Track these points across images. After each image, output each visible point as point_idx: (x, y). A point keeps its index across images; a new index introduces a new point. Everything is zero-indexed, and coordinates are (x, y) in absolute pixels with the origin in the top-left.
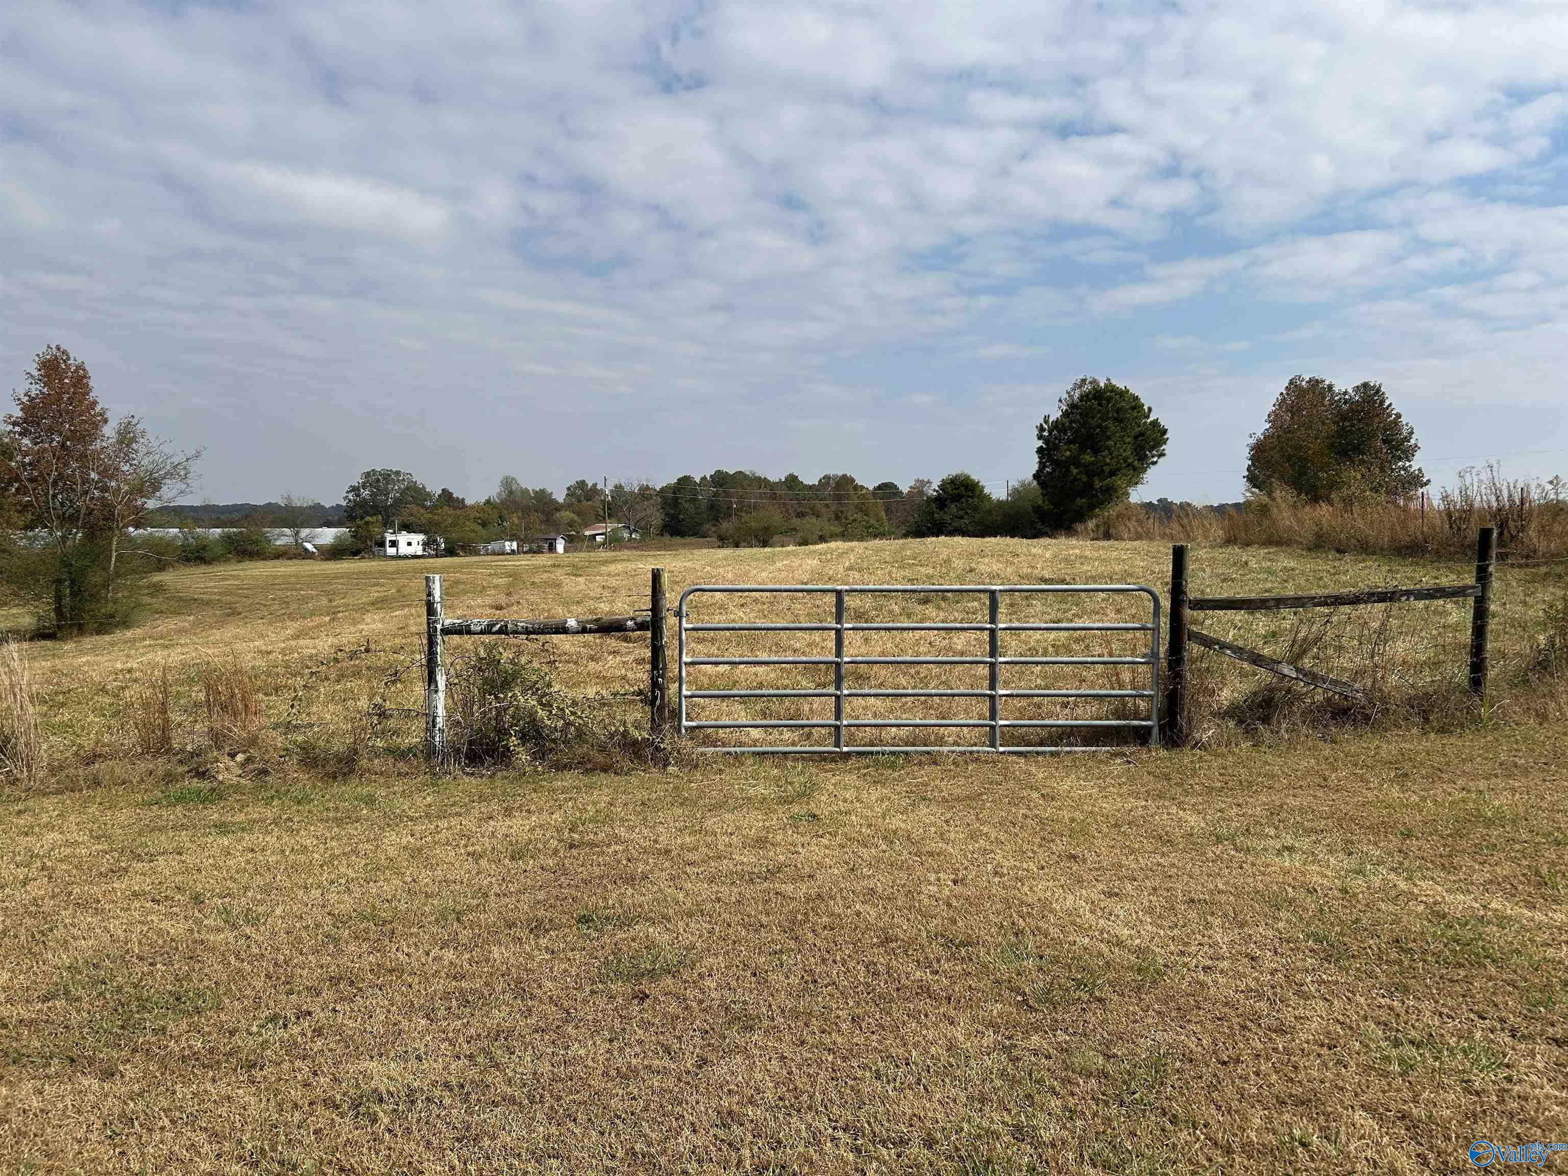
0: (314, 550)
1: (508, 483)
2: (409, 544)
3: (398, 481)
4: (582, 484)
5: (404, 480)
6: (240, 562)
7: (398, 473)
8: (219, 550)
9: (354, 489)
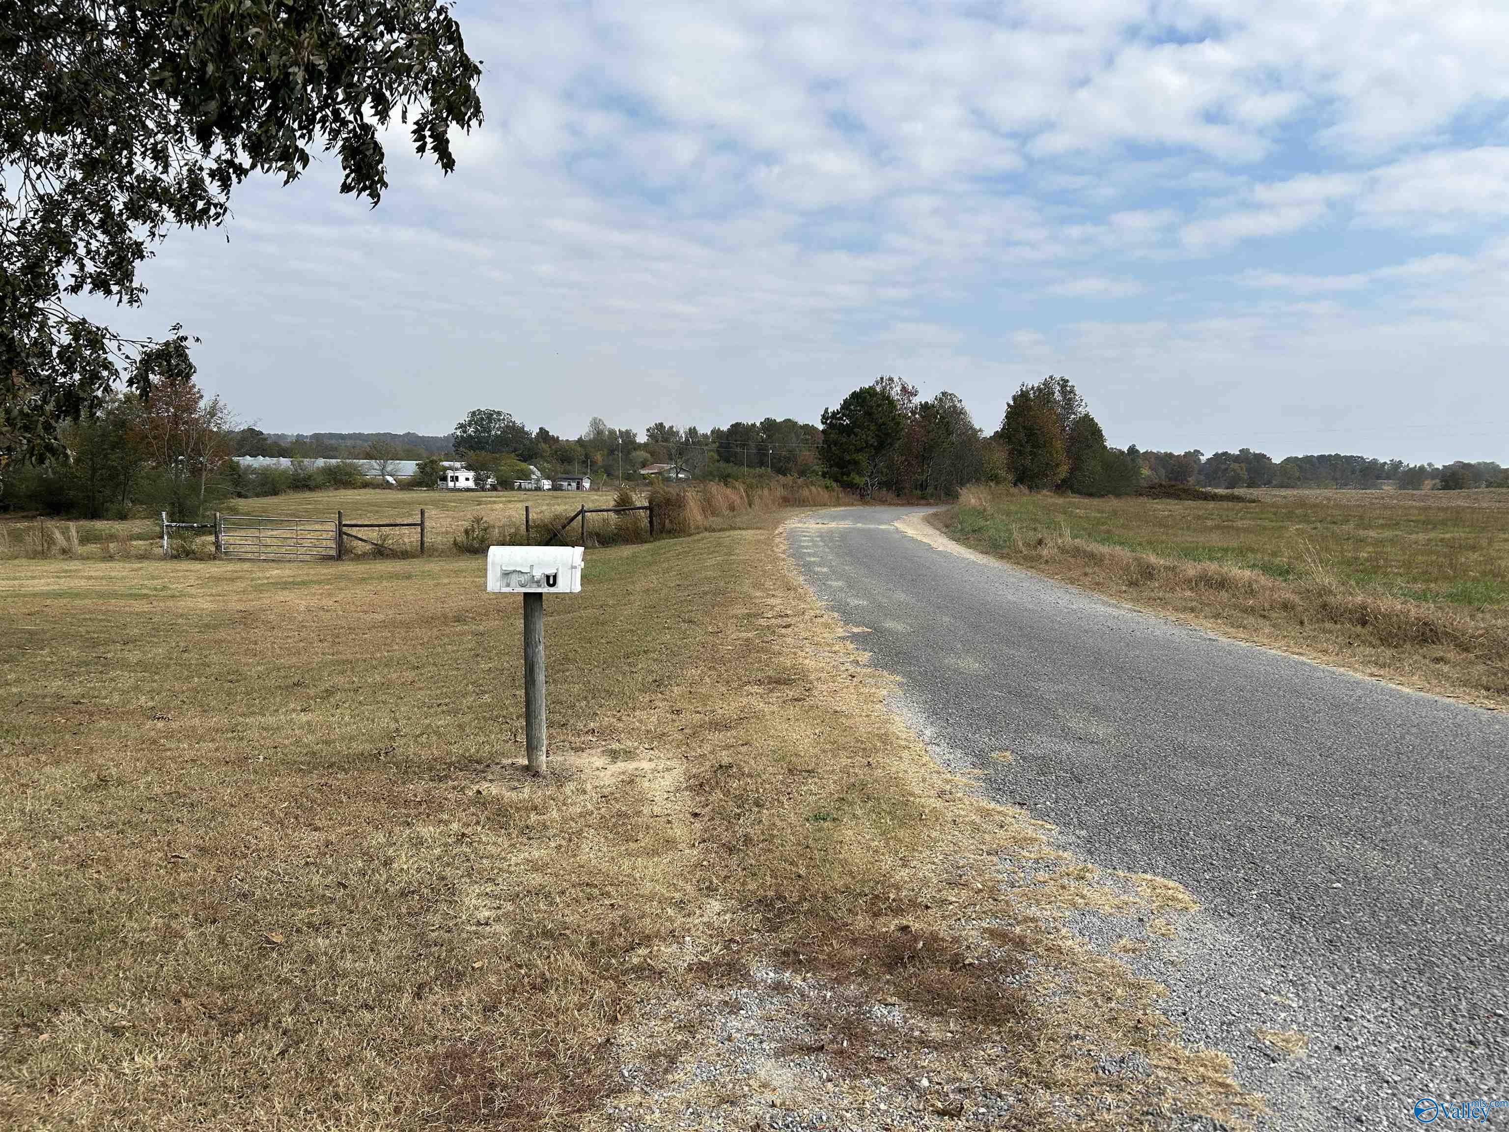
0: (394, 482)
1: (596, 423)
2: (467, 479)
3: (499, 420)
4: (660, 426)
5: (504, 419)
6: (336, 489)
7: (499, 413)
8: (320, 479)
9: (461, 426)
